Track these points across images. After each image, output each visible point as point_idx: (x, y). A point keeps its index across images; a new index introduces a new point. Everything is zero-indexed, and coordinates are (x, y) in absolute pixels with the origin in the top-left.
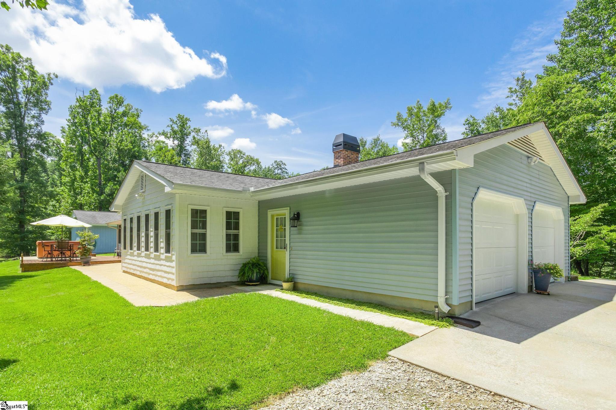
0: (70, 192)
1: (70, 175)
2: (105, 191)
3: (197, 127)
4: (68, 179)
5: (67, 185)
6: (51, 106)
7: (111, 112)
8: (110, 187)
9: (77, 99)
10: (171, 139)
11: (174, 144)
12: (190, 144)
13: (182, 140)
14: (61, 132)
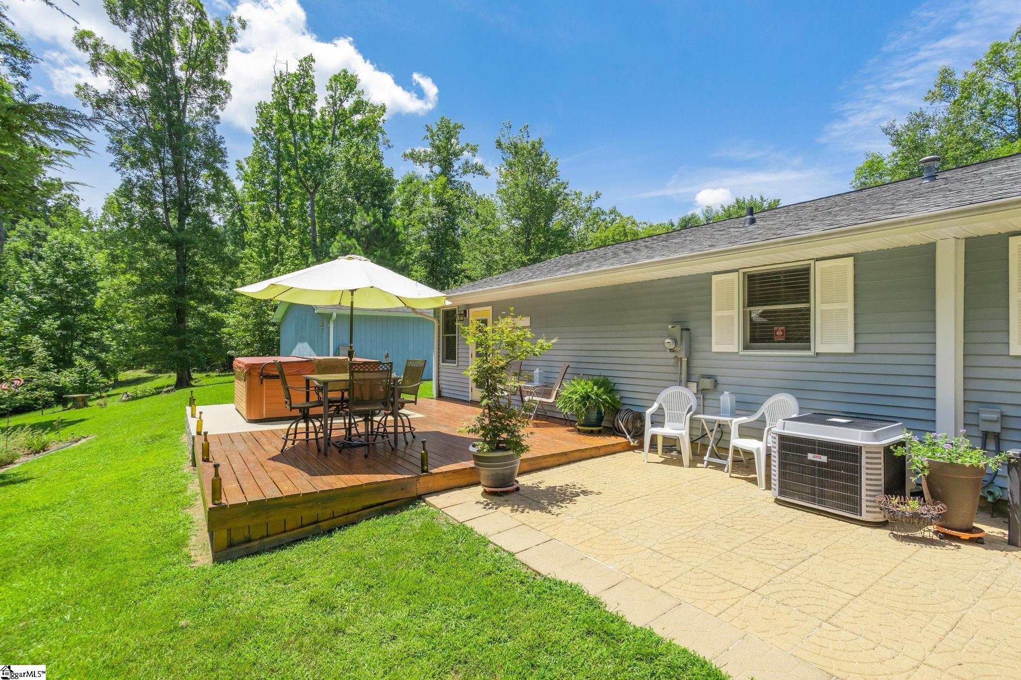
0: (261, 257)
1: (259, 226)
2: (331, 251)
3: (472, 143)
4: (256, 235)
5: (254, 246)
6: (232, 92)
7: (335, 104)
8: (339, 242)
9: (276, 78)
10: (427, 165)
11: (432, 172)
12: (461, 171)
13: (446, 166)
14: (237, 167)
